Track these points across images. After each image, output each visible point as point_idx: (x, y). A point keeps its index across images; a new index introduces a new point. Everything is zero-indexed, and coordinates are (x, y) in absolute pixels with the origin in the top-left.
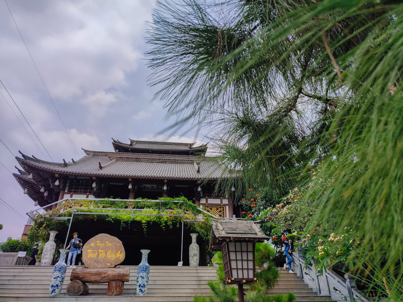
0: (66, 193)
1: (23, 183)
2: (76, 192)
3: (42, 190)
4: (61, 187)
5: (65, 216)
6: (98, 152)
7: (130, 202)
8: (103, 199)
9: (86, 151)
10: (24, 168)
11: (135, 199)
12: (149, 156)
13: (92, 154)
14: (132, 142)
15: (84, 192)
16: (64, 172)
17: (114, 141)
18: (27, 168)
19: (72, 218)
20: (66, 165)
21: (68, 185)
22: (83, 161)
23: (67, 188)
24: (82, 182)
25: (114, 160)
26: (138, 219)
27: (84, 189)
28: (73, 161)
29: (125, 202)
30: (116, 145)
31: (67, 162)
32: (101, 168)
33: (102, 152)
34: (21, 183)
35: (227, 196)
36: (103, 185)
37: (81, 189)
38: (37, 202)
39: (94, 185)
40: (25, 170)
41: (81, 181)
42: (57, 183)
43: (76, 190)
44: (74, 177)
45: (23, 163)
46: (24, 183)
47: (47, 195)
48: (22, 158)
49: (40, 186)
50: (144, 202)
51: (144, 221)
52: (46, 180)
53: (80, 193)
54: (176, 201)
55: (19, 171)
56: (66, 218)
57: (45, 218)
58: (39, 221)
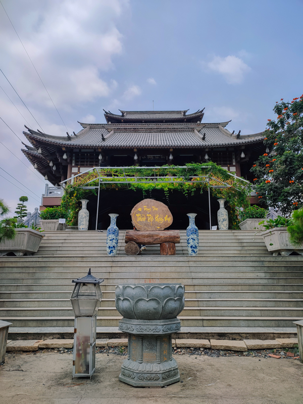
0: (74, 167)
1: (31, 158)
2: (83, 166)
3: (51, 164)
4: (68, 161)
5: (91, 185)
6: (94, 125)
7: (156, 169)
8: (129, 167)
9: (82, 124)
10: (32, 143)
11: (161, 166)
12: (146, 126)
13: (88, 127)
14: (123, 113)
15: (90, 165)
16: (73, 145)
17: (106, 112)
18: (35, 143)
19: (99, 187)
20: (69, 138)
21: (74, 158)
22: (82, 134)
23: (74, 162)
24: (87, 155)
25: (112, 132)
26: (159, 187)
27: (90, 162)
28: (75, 134)
29: (151, 169)
30: (108, 117)
31: (70, 135)
32: (104, 139)
33: (98, 124)
34: (30, 158)
35: (234, 164)
37: (87, 162)
39: (100, 157)
40: (34, 145)
42: (65, 157)
43: (82, 163)
44: (78, 150)
45: (31, 138)
46: (33, 159)
47: (55, 169)
48: (29, 132)
49: (48, 161)
50: (170, 168)
51: (166, 189)
52: (53, 154)
53: (87, 166)
54: (204, 167)
55: (26, 146)
56: (95, 187)
57: (74, 188)
58: (69, 190)
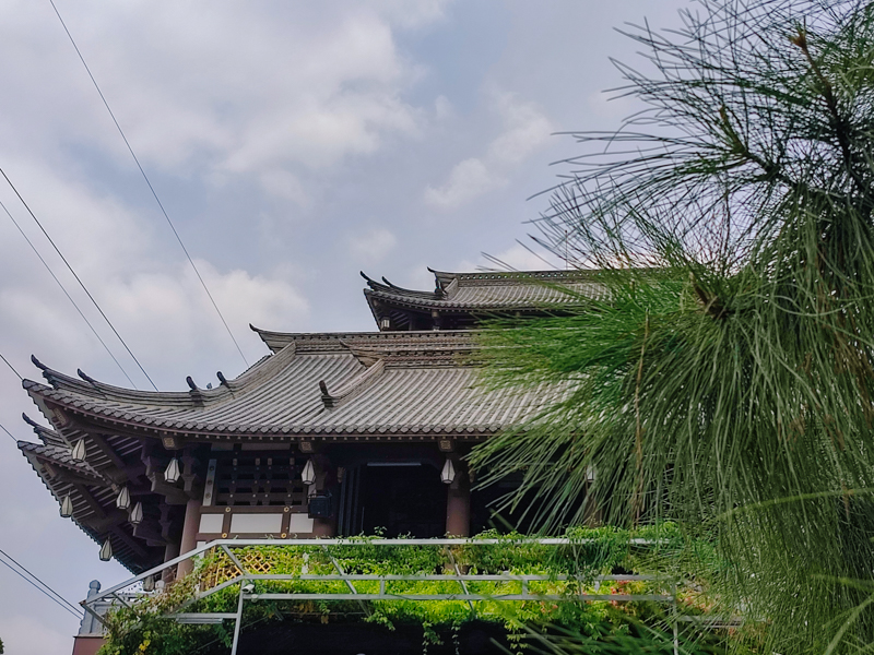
0: (209, 511)
1: (53, 475)
2: (244, 506)
3: (122, 501)
4: (188, 487)
5: (212, 607)
6: (312, 336)
7: (451, 547)
9: (265, 336)
10: (54, 420)
11: (471, 535)
13: (290, 346)
14: (442, 280)
15: (272, 503)
16: (194, 428)
17: (370, 283)
18: (63, 420)
19: (238, 616)
20: (196, 398)
21: (211, 476)
22: (258, 375)
23: (209, 490)
24: (264, 463)
25: (377, 366)
26: (490, 612)
27: (274, 490)
28: (223, 381)
29: (434, 548)
30: (381, 300)
31: (201, 386)
32: (328, 402)
33: (328, 336)
34: (48, 477)
36: (340, 472)
37: (261, 491)
38: (107, 544)
39: (308, 475)
40: (59, 426)
41: (258, 461)
42: (172, 473)
43: (243, 497)
44: (229, 447)
45: (49, 404)
46: (59, 476)
47: (139, 519)
48: (45, 382)
49: (114, 487)
51: (513, 624)
52: (131, 460)
53: (259, 507)
55: (38, 430)
56: (219, 617)
57: (143, 618)
58: (125, 628)
